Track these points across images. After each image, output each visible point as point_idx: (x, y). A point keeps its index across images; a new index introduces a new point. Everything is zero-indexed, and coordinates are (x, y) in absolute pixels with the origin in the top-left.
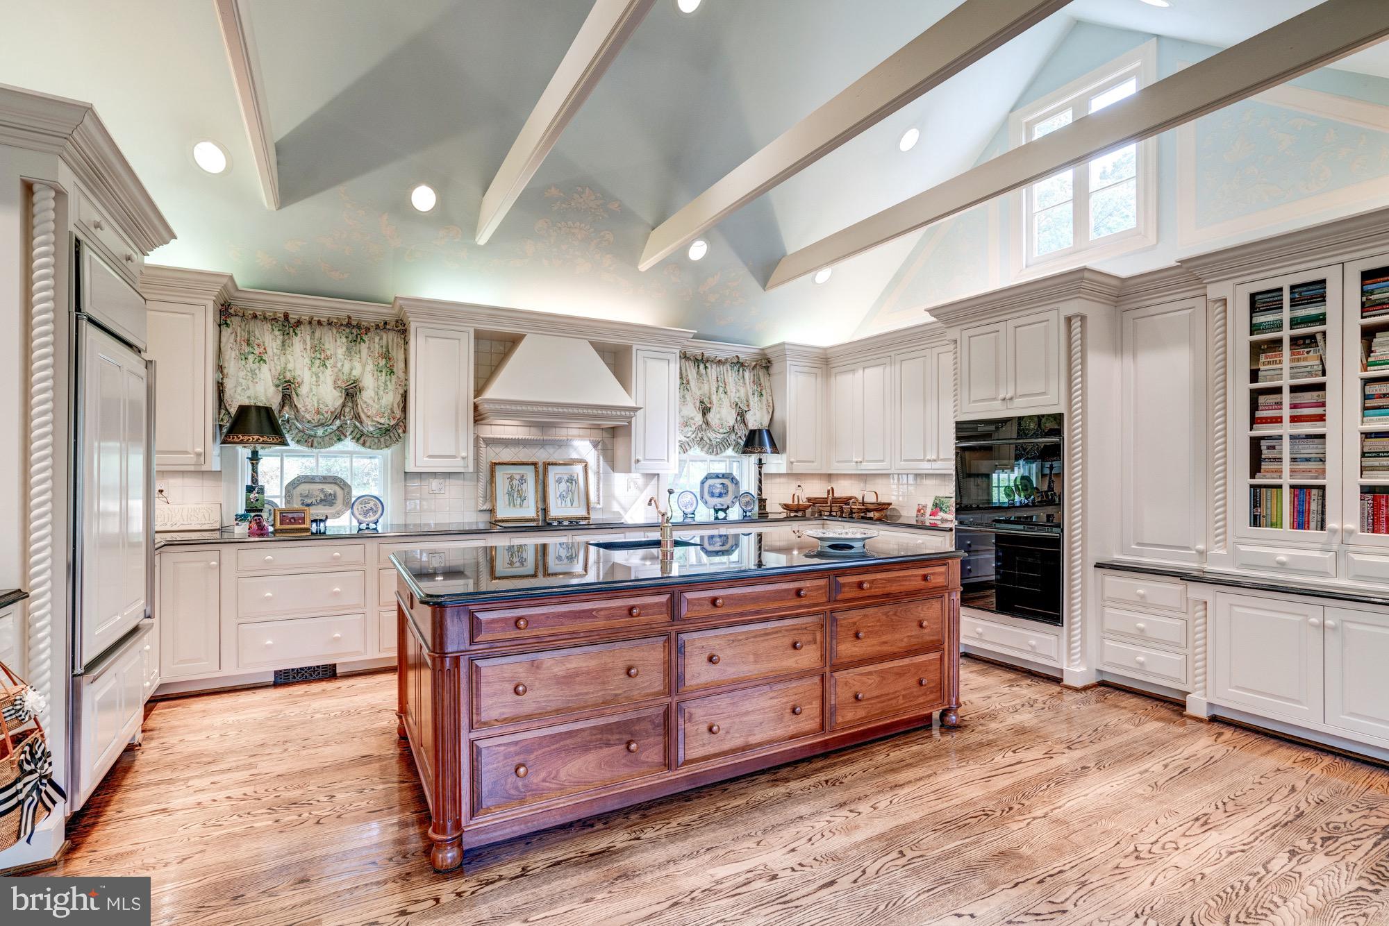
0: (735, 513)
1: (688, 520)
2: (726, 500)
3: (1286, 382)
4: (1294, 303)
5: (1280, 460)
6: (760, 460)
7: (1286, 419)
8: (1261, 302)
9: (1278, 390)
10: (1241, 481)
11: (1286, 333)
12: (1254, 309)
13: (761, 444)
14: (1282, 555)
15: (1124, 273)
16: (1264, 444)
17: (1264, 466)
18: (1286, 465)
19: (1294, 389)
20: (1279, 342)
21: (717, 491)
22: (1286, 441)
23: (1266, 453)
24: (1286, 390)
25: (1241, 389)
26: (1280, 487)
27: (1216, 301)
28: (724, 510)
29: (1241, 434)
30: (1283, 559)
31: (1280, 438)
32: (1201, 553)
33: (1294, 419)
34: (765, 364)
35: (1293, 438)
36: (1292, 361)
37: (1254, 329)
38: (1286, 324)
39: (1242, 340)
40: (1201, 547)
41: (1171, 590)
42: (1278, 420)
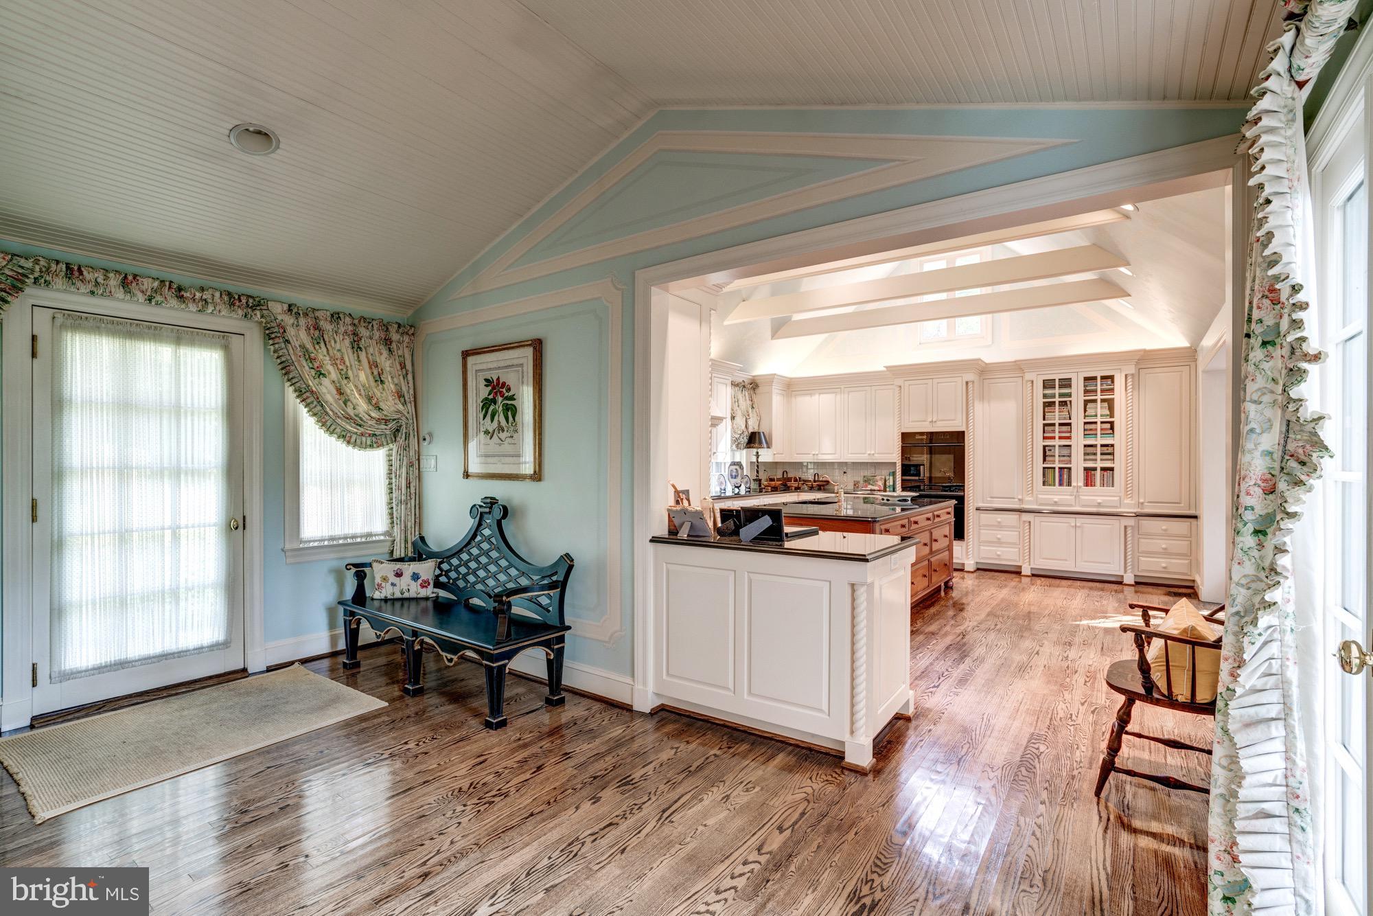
0: (743, 491)
1: (723, 495)
2: (738, 480)
3: (1057, 422)
4: (1061, 387)
5: (1054, 456)
6: (757, 453)
7: (1057, 438)
8: (1048, 384)
9: (1053, 425)
10: (1039, 465)
11: (1057, 400)
12: (1045, 387)
13: (760, 443)
14: (1056, 498)
15: (987, 361)
16: (1047, 448)
17: (1047, 458)
18: (1057, 458)
19: (1061, 425)
20: (1054, 402)
21: (734, 474)
22: (1057, 448)
23: (1048, 453)
24: (1057, 425)
25: (1039, 423)
26: (1054, 468)
27: (1027, 381)
28: (738, 487)
29: (1040, 443)
30: (1056, 500)
31: (1054, 446)
32: (1019, 500)
33: (1060, 438)
34: (753, 386)
35: (1060, 446)
36: (1060, 412)
37: (1045, 396)
38: (1057, 395)
39: (1040, 401)
40: (1020, 497)
41: (1013, 517)
42: (1054, 438)
